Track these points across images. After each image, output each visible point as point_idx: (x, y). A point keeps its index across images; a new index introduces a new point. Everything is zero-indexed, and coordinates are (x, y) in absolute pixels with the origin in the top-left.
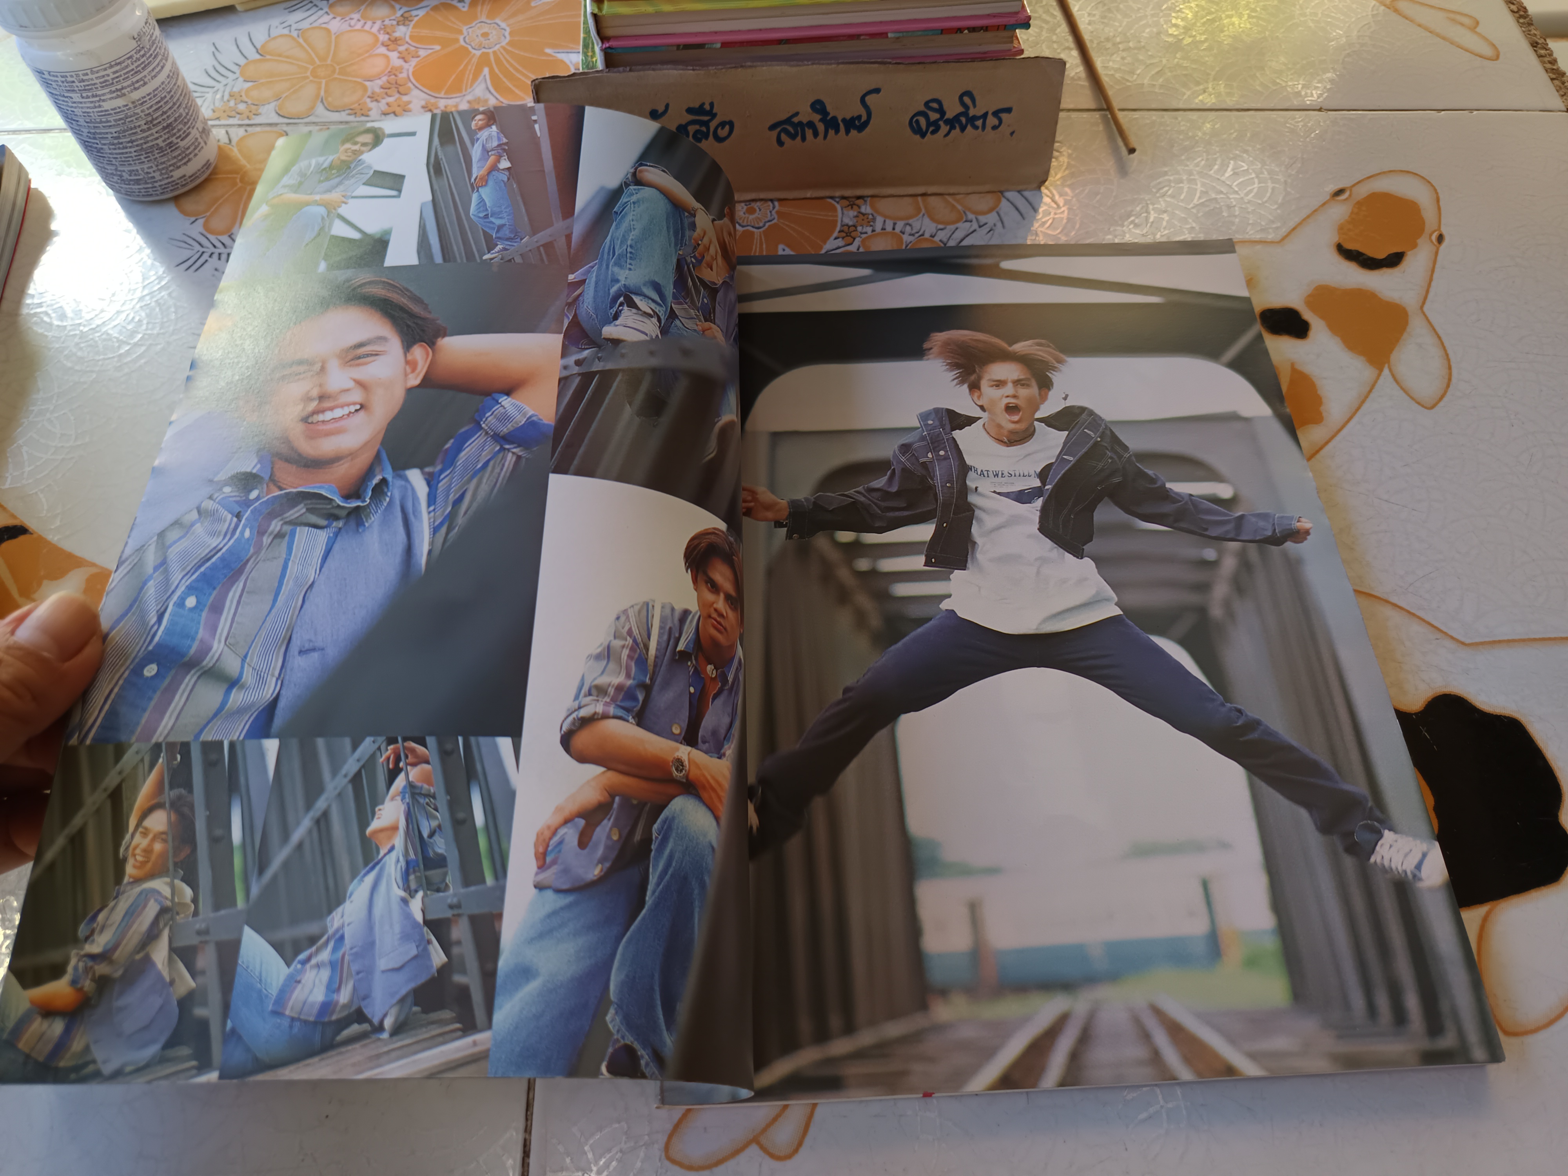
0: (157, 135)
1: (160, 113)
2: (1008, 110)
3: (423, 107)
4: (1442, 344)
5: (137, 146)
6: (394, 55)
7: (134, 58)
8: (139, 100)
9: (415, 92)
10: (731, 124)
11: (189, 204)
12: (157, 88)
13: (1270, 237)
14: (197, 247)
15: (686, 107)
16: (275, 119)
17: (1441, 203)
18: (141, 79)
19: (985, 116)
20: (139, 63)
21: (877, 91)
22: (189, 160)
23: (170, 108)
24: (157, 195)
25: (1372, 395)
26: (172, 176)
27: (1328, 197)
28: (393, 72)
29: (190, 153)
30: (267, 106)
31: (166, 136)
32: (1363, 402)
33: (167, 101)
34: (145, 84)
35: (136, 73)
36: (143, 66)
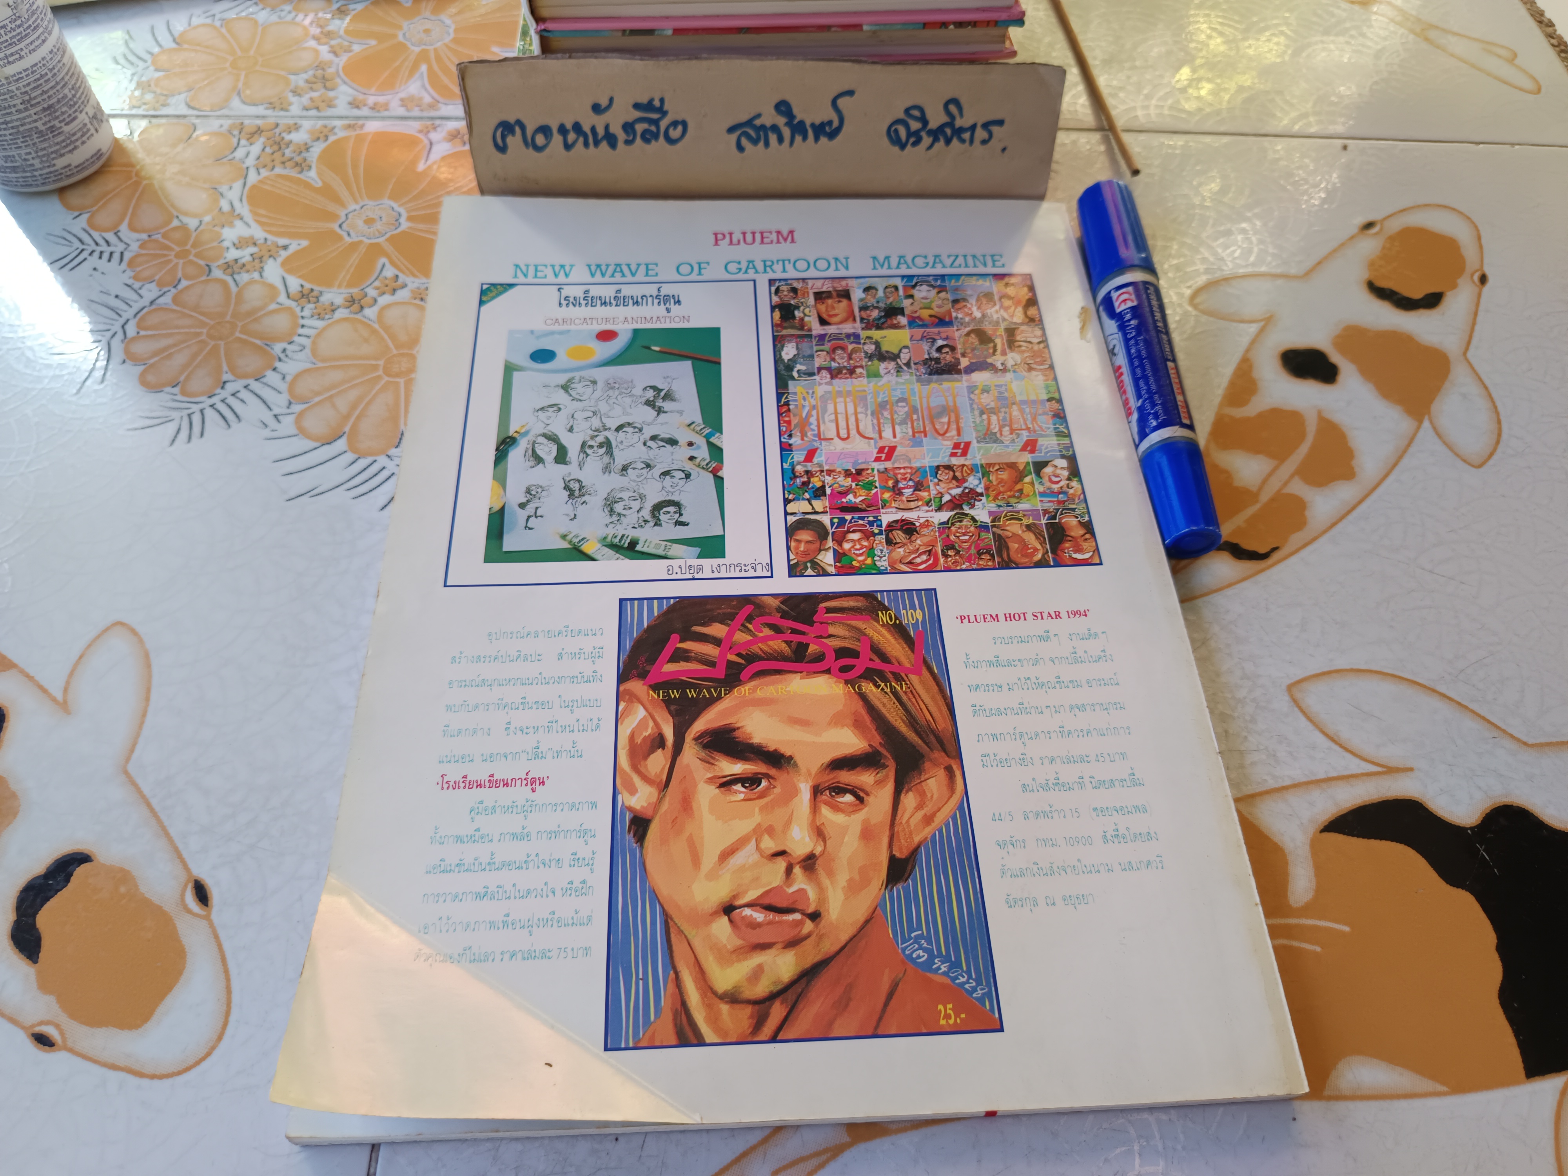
0: (35, 117)
1: (40, 92)
2: (1000, 123)
3: (350, 103)
4: (1490, 396)
5: (13, 128)
6: (324, 49)
7: (9, 29)
8: (14, 75)
9: (343, 88)
10: (684, 124)
11: (74, 197)
12: (36, 64)
13: (1293, 271)
14: (77, 244)
15: (632, 102)
16: (183, 110)
17: (1483, 241)
18: (17, 52)
19: (973, 128)
20: (14, 33)
21: (850, 93)
22: (75, 148)
23: (52, 88)
24: (37, 186)
25: (1412, 450)
26: (54, 165)
27: (1355, 230)
28: (321, 66)
29: (77, 140)
30: (177, 97)
31: (47, 119)
32: (1401, 457)
33: (49, 80)
34: (21, 58)
35: (10, 44)
36: (18, 37)
